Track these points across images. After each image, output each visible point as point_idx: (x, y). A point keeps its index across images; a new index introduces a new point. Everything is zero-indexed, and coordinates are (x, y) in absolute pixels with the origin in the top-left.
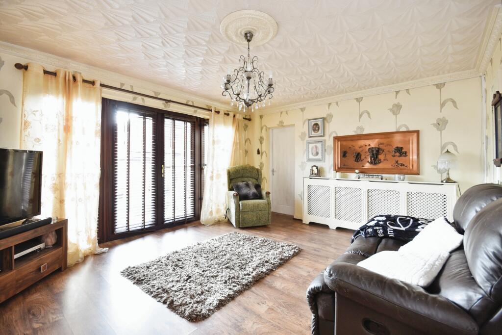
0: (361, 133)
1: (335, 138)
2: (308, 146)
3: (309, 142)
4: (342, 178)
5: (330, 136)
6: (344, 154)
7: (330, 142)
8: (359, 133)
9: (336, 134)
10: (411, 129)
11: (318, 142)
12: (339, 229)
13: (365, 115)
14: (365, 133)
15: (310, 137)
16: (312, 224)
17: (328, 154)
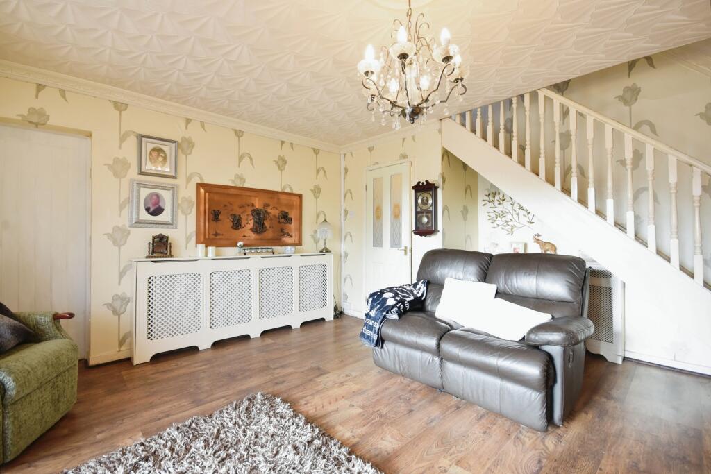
0: (241, 186)
1: (199, 185)
2: (139, 192)
3: (141, 185)
4: (216, 256)
5: (189, 180)
6: (215, 216)
7: (189, 193)
8: (238, 184)
9: (201, 178)
10: (294, 192)
11: (164, 188)
12: (217, 345)
13: (246, 159)
14: (246, 186)
15: (141, 173)
16: (158, 358)
17: (183, 212)
